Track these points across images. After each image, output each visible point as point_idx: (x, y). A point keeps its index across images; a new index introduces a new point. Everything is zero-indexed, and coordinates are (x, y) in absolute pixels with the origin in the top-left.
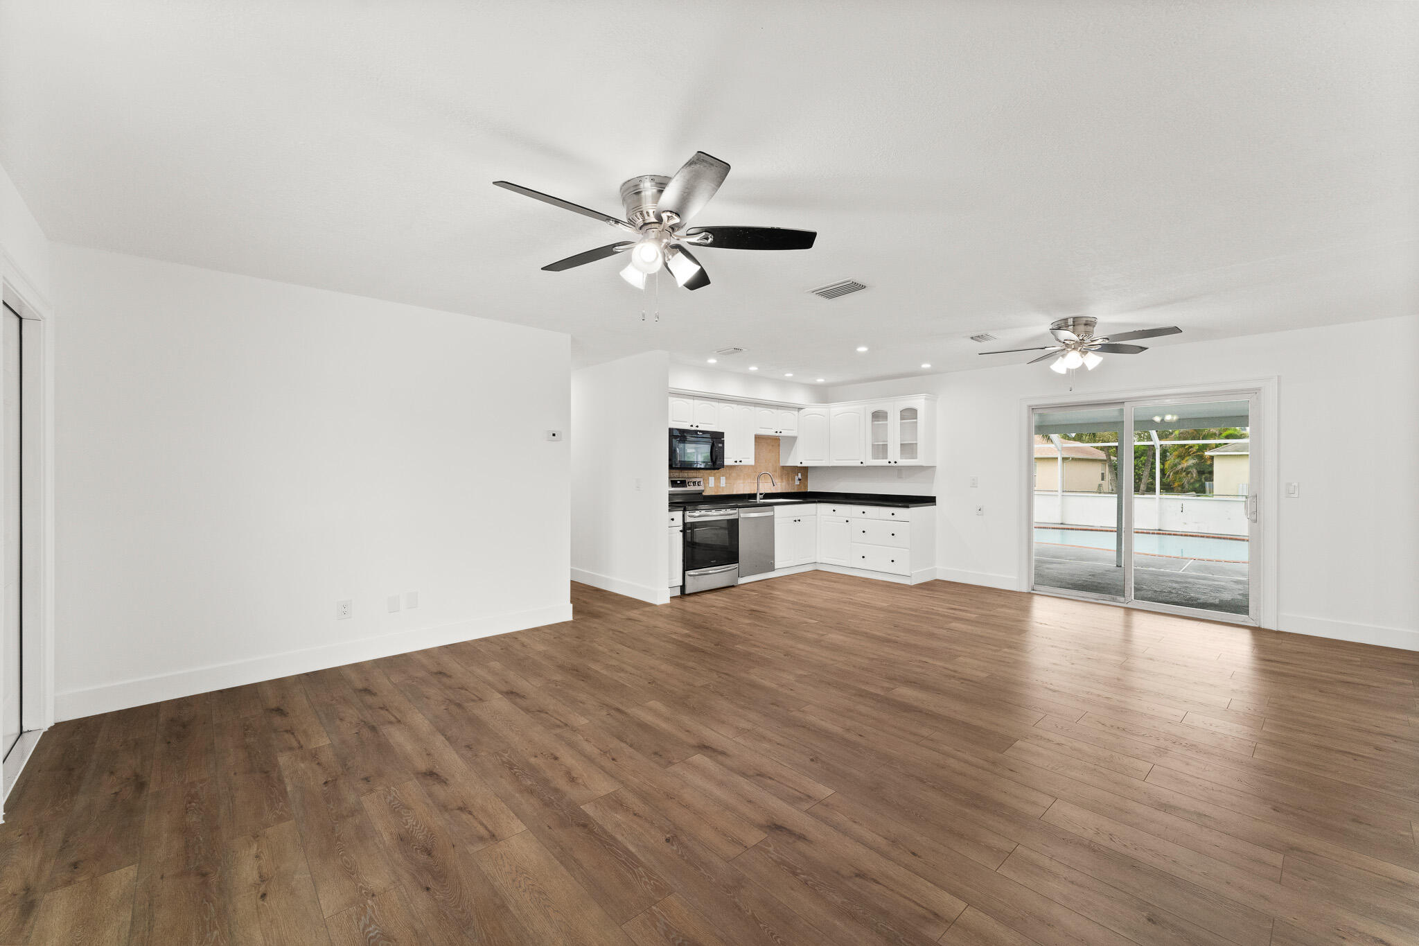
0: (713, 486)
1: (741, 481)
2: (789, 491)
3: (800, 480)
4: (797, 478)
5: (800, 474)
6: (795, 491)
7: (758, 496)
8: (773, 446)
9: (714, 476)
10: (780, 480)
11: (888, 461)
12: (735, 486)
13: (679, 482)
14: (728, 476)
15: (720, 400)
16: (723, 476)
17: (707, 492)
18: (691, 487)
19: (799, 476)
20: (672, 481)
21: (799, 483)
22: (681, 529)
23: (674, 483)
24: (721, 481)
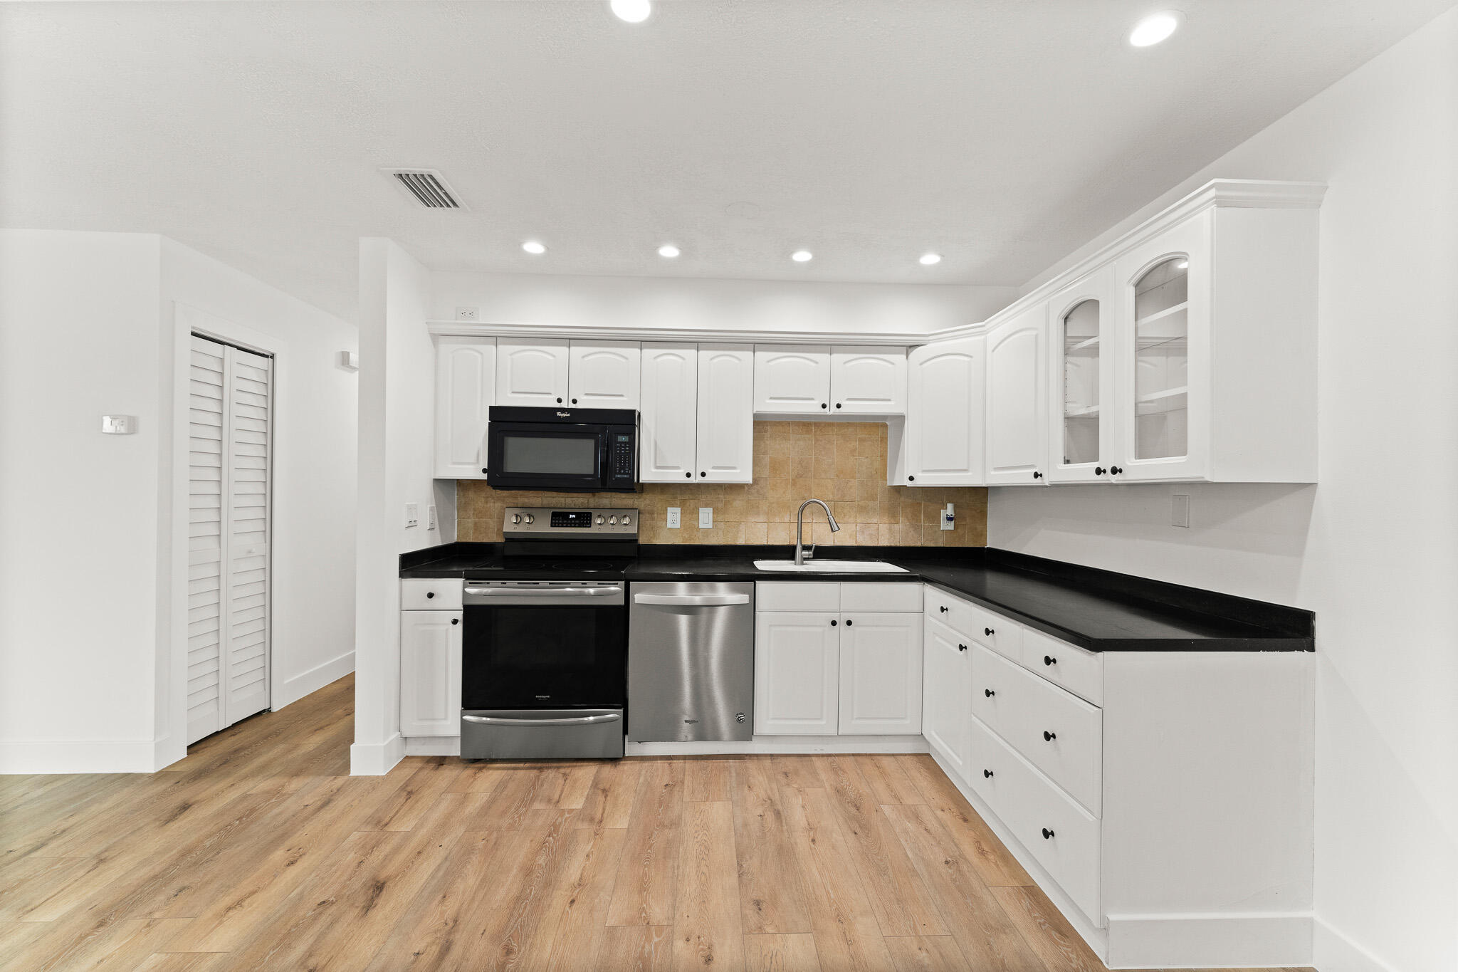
0: (678, 526)
1: (762, 518)
2: (919, 544)
3: (950, 519)
4: (943, 514)
5: (950, 507)
6: (941, 543)
7: (799, 553)
8: (861, 440)
9: (682, 505)
10: (885, 519)
11: (1095, 465)
12: (742, 527)
13: (574, 516)
14: (720, 505)
15: (642, 342)
16: (707, 506)
17: (663, 539)
18: (601, 527)
19: (950, 510)
20: (554, 514)
21: (951, 526)
22: (459, 615)
23: (559, 518)
24: (701, 515)
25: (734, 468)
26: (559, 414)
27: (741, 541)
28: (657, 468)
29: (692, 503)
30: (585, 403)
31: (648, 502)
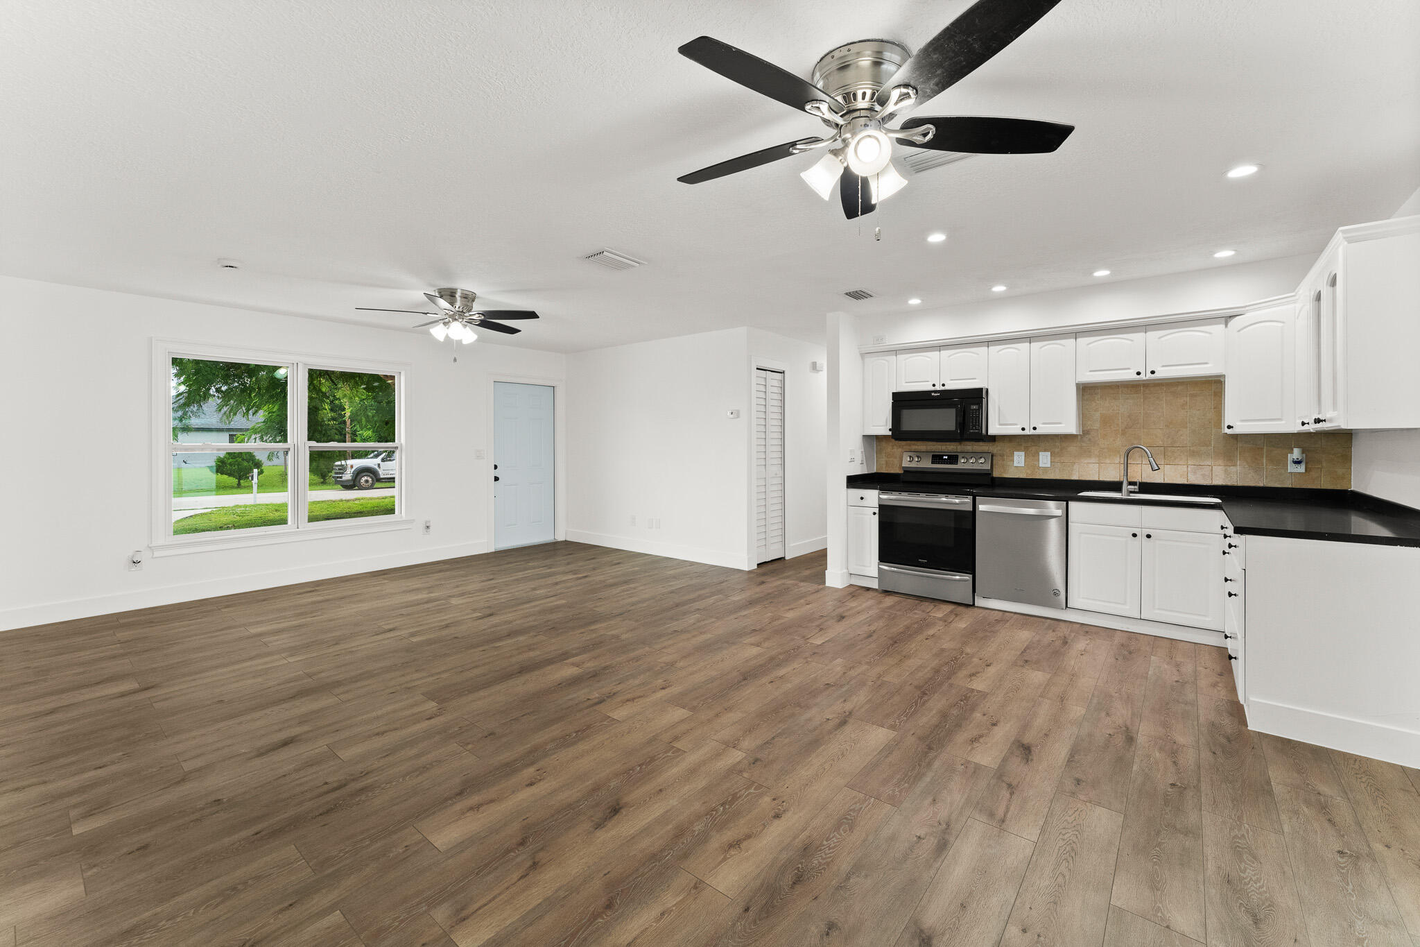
0: (1022, 464)
1: (1093, 460)
2: (1261, 485)
3: (1298, 462)
4: (1290, 458)
5: (1297, 451)
6: (1288, 484)
7: (1125, 487)
9: (1026, 450)
10: (1221, 462)
12: (1076, 467)
13: (946, 457)
14: (1057, 450)
15: (988, 342)
16: (1045, 451)
17: (1011, 474)
18: (963, 465)
19: (1296, 454)
20: (934, 456)
21: (1301, 469)
22: (877, 511)
23: (937, 458)
24: (1041, 457)
25: (1060, 423)
26: (933, 394)
27: (1075, 477)
28: (1000, 425)
29: (1034, 449)
30: (951, 386)
31: (999, 448)
